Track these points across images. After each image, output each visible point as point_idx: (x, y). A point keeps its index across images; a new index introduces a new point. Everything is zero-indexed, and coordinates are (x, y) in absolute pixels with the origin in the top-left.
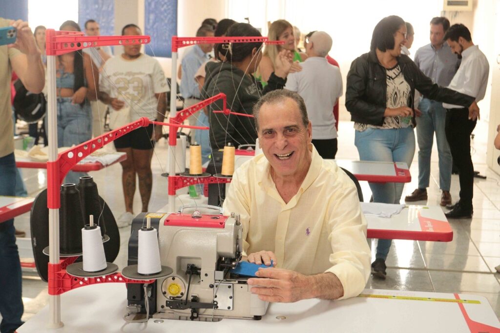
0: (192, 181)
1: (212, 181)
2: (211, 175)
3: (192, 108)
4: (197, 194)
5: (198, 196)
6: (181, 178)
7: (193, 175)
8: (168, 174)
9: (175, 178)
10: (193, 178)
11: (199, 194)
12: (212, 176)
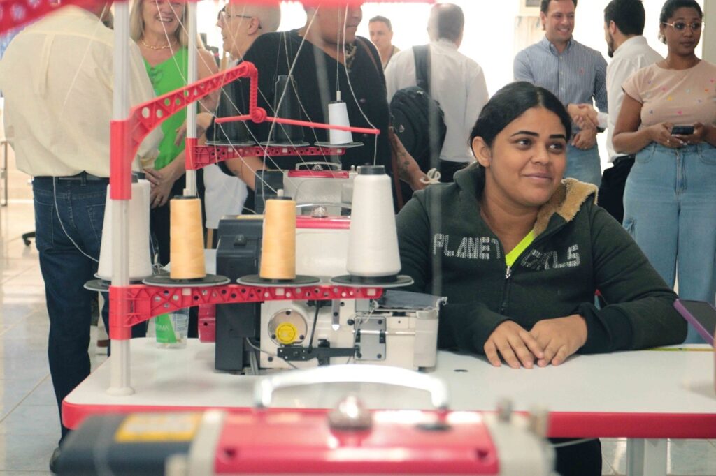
0: (176, 298)
1: (234, 296)
2: (229, 281)
3: (172, 97)
4: (177, 335)
5: (179, 341)
6: (146, 289)
7: (181, 281)
8: (109, 283)
9: (129, 290)
10: (181, 289)
11: (182, 337)
12: (234, 282)
